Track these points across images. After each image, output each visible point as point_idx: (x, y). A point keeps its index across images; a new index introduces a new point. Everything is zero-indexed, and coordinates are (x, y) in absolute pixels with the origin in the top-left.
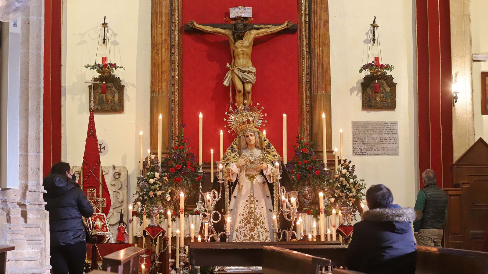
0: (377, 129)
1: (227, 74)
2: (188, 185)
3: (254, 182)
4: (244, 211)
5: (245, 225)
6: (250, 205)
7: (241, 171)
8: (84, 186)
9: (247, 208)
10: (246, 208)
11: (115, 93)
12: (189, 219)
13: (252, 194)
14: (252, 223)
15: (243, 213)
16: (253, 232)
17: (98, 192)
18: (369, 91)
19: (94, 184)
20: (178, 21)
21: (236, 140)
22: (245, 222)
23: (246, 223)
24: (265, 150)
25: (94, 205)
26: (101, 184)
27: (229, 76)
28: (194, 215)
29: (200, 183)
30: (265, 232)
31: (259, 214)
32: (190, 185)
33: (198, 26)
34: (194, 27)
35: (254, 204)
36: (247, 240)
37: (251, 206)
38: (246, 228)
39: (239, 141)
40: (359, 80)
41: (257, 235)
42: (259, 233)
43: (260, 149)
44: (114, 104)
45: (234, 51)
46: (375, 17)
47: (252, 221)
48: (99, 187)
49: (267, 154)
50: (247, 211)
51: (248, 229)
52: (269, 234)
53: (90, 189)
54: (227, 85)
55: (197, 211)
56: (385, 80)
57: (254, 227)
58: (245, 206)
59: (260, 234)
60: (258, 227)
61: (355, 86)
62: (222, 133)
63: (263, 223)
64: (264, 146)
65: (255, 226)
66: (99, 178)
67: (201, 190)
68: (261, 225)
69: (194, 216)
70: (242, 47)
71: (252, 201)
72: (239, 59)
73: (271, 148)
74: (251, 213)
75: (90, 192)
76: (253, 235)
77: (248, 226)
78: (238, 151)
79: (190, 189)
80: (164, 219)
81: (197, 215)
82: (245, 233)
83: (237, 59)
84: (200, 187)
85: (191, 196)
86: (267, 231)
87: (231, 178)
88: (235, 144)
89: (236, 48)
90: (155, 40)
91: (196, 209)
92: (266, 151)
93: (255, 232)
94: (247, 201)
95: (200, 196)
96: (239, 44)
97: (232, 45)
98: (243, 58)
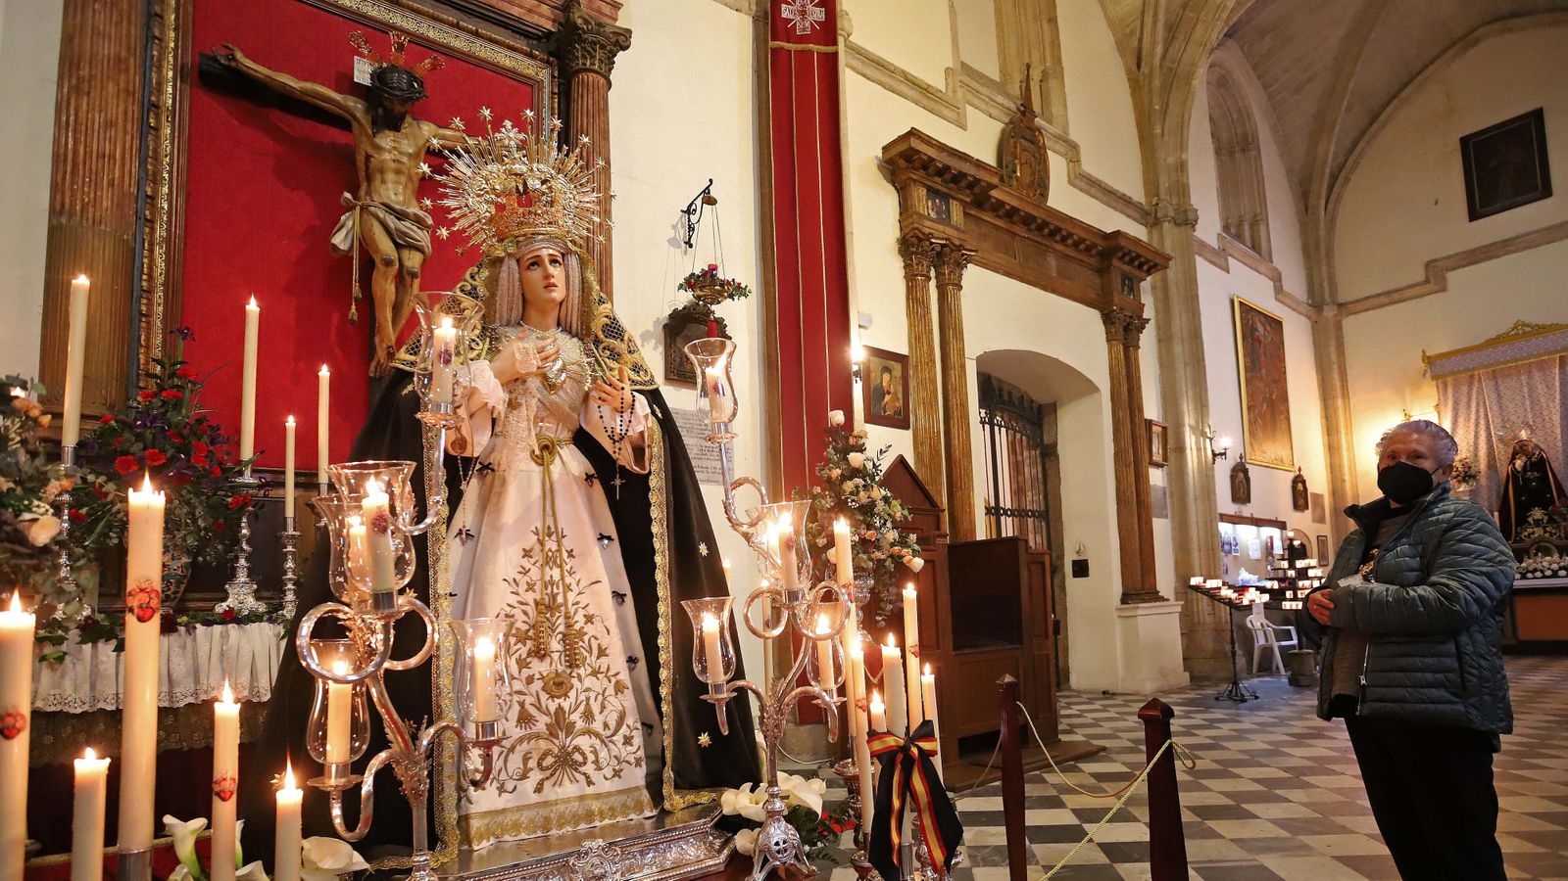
0: (695, 426)
1: (343, 218)
2: (195, 521)
3: (556, 468)
4: (513, 600)
5: (522, 664)
6: (543, 571)
7: (512, 405)
9: (530, 587)
10: (523, 587)
12: (195, 640)
13: (550, 521)
14: (556, 656)
15: (508, 609)
16: (566, 695)
18: (680, 344)
20: (176, 41)
21: (472, 277)
22: (524, 651)
23: (529, 654)
24: (597, 342)
27: (350, 224)
28: (215, 626)
29: (244, 520)
30: (611, 690)
31: (581, 613)
32: (204, 520)
33: (249, 63)
34: (233, 64)
35: (561, 566)
36: (538, 736)
37: (548, 578)
38: (530, 680)
39: (493, 283)
40: (658, 319)
41: (582, 708)
42: (588, 699)
43: (576, 335)
45: (368, 157)
46: (711, 181)
47: (555, 645)
49: (607, 360)
50: (530, 597)
51: (538, 685)
52: (633, 700)
54: (344, 247)
55: (231, 610)
57: (569, 671)
58: (518, 577)
59: (592, 701)
60: (582, 671)
61: (652, 329)
62: (324, 372)
63: (602, 653)
64: (597, 326)
65: (570, 666)
67: (248, 543)
68: (592, 659)
69: (217, 628)
70: (396, 152)
71: (550, 554)
72: (383, 181)
73: (626, 338)
74: (548, 607)
76: (567, 709)
77: (538, 667)
78: (483, 328)
79: (202, 533)
80: (81, 643)
81: (230, 626)
82: (522, 704)
83: (377, 182)
84: (244, 531)
85: (205, 559)
86: (619, 688)
87: (465, 432)
88: (473, 293)
89: (379, 148)
91: (224, 605)
92: (601, 347)
93: (572, 694)
94: (527, 554)
95: (242, 562)
96: (386, 140)
97: (364, 139)
98: (397, 183)
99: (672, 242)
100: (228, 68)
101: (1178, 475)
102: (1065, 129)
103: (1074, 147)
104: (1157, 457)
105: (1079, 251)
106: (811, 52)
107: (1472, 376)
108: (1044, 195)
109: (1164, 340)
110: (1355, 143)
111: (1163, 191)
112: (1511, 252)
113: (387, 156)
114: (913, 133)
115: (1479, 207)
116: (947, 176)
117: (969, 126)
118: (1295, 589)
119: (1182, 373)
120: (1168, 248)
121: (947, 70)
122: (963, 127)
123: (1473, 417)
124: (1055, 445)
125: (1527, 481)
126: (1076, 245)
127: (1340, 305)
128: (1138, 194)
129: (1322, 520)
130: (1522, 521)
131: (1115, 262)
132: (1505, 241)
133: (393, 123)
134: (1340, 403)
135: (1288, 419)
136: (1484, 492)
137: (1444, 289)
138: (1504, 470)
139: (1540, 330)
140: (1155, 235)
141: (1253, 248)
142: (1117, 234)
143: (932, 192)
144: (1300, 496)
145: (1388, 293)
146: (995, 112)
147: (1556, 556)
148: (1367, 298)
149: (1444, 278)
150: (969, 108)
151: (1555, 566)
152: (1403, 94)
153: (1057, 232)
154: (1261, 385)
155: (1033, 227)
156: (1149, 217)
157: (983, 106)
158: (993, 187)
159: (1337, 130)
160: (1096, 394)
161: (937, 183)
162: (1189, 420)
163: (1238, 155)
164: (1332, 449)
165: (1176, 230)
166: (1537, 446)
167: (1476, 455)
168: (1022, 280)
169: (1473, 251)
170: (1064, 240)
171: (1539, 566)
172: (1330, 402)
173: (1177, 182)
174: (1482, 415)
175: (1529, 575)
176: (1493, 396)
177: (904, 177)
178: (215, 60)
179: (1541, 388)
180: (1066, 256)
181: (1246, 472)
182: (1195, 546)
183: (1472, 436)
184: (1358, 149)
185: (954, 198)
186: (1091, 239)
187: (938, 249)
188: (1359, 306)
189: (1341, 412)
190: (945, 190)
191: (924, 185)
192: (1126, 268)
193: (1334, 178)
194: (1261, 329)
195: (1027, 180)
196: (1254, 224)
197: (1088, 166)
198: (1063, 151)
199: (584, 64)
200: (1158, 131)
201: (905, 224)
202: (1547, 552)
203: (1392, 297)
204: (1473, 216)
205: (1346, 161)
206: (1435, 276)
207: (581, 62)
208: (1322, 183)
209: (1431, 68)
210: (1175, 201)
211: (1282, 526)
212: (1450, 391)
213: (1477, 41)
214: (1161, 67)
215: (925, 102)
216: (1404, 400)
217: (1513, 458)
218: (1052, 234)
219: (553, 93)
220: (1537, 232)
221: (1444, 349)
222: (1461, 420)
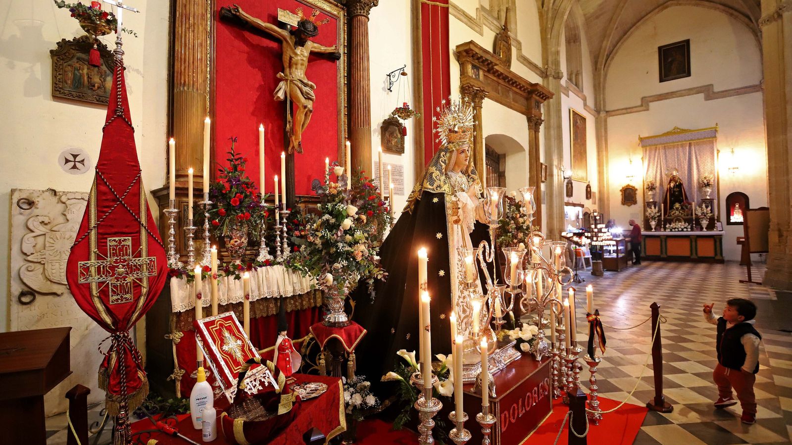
1: (280, 84)
4: (458, 271)
5: (462, 292)
8: (101, 231)
10: (459, 266)
11: (106, 76)
17: (137, 243)
18: (387, 135)
19: (127, 227)
22: (462, 288)
25: (128, 274)
26: (145, 227)
27: (283, 87)
28: (263, 267)
33: (244, 14)
34: (238, 14)
36: (468, 316)
38: (464, 298)
39: (450, 158)
40: (379, 123)
44: (105, 92)
45: (291, 58)
48: (139, 232)
53: (117, 239)
54: (283, 98)
56: (397, 126)
61: (376, 128)
62: (283, 156)
66: (138, 213)
70: (301, 56)
72: (296, 68)
75: (116, 246)
81: (268, 267)
83: (294, 69)
89: (296, 54)
90: (188, 10)
95: (263, 239)
96: (299, 50)
97: (289, 49)
98: (301, 69)
99: (384, 89)
100: (235, 15)
101: (550, 186)
102: (516, 35)
103: (519, 43)
104: (543, 179)
105: (521, 91)
106: (437, 6)
107: (656, 148)
108: (509, 66)
109: (547, 128)
110: (617, 43)
111: (550, 62)
112: (674, 97)
113: (299, 58)
114: (471, 42)
115: (664, 77)
116: (481, 60)
117: (484, 34)
118: (597, 237)
119: (554, 143)
120: (551, 88)
121: (477, 9)
122: (482, 35)
123: (656, 163)
124: (504, 172)
125: (674, 191)
126: (520, 88)
127: (607, 112)
128: (539, 63)
129: (595, 203)
130: (671, 208)
131: (534, 96)
132: (672, 92)
133: (301, 43)
134: (604, 153)
135: (586, 160)
136: (658, 195)
137: (648, 110)
138: (666, 186)
139: (684, 131)
140: (545, 83)
141: (576, 85)
142: (537, 84)
143: (474, 67)
144: (589, 194)
145: (626, 109)
146: (493, 28)
147: (683, 223)
148: (618, 110)
149: (648, 105)
150: (484, 26)
151: (683, 227)
152: (638, 24)
153: (513, 82)
154: (578, 146)
155: (507, 80)
156: (544, 74)
157: (489, 25)
158: (496, 65)
159: (611, 37)
160: (524, 152)
161: (476, 63)
162: (555, 163)
163: (572, 44)
164: (601, 173)
165: (554, 80)
166: (679, 178)
167: (656, 180)
168: (501, 103)
169: (660, 95)
170: (517, 86)
171: (677, 227)
172: (600, 153)
173: (555, 59)
174: (659, 163)
175: (673, 230)
176: (664, 156)
177: (464, 60)
178: (230, 11)
179: (681, 154)
180: (516, 93)
181: (571, 184)
182: (555, 216)
183: (655, 172)
184: (618, 45)
185: (481, 69)
186: (526, 86)
187: (475, 91)
188: (613, 113)
189: (605, 158)
190: (478, 65)
191: (471, 63)
192: (537, 98)
193: (608, 56)
194: (579, 121)
195: (504, 59)
196: (577, 75)
197: (525, 52)
198: (515, 45)
199: (360, 12)
200: (549, 36)
201: (462, 80)
202: (680, 221)
203: (628, 110)
204: (661, 80)
205: (613, 50)
206: (645, 103)
207: (359, 11)
208: (603, 58)
209: (649, 15)
210: (554, 67)
211: (582, 206)
212: (648, 152)
213: (667, 7)
214: (552, 9)
215: (469, 23)
216: (629, 154)
217: (670, 182)
218: (513, 83)
219: (344, 23)
220: (685, 90)
221: (647, 135)
222: (651, 164)
